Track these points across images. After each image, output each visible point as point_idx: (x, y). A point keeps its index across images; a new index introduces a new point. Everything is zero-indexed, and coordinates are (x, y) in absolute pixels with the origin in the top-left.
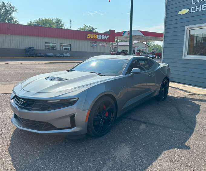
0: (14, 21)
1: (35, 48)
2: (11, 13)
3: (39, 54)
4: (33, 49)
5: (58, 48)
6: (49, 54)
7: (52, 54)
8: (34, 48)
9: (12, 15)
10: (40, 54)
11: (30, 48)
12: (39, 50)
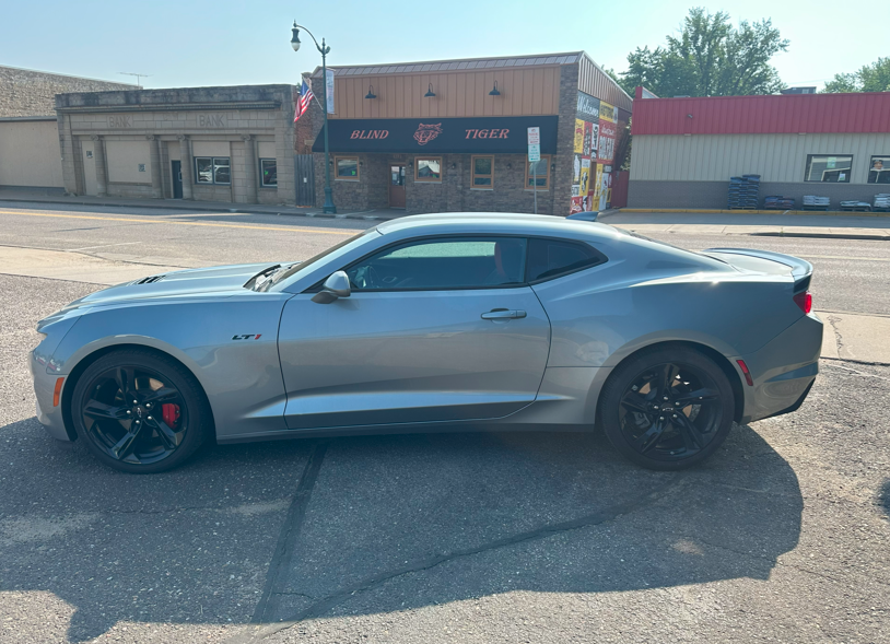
0: (770, 84)
1: (766, 178)
2: (765, 58)
3: (774, 200)
4: (753, 183)
5: (860, 176)
6: (810, 200)
7: (825, 201)
8: (758, 177)
9: (767, 63)
10: (781, 198)
11: (745, 178)
12: (777, 184)
